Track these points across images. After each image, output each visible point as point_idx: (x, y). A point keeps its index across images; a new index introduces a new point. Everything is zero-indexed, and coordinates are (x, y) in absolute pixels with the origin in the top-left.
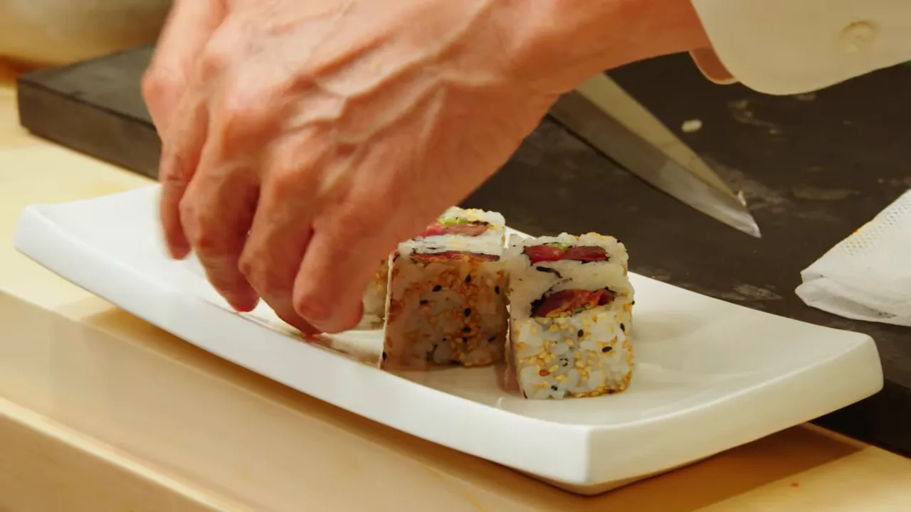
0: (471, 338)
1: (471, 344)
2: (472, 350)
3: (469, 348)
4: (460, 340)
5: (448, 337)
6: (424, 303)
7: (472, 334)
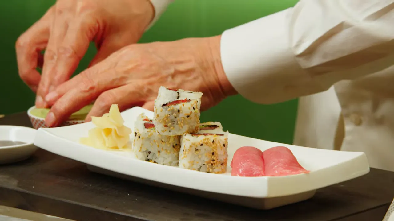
0: (214, 163)
1: (214, 166)
2: (215, 168)
3: (214, 167)
4: (210, 165)
5: (205, 163)
6: (197, 150)
7: (215, 162)
